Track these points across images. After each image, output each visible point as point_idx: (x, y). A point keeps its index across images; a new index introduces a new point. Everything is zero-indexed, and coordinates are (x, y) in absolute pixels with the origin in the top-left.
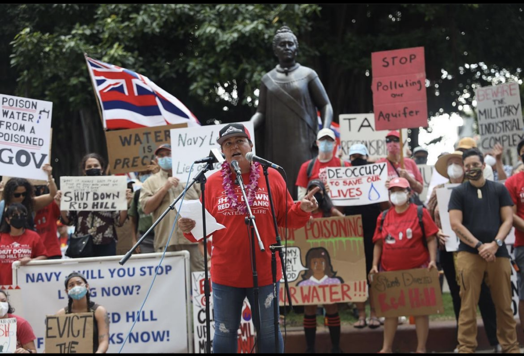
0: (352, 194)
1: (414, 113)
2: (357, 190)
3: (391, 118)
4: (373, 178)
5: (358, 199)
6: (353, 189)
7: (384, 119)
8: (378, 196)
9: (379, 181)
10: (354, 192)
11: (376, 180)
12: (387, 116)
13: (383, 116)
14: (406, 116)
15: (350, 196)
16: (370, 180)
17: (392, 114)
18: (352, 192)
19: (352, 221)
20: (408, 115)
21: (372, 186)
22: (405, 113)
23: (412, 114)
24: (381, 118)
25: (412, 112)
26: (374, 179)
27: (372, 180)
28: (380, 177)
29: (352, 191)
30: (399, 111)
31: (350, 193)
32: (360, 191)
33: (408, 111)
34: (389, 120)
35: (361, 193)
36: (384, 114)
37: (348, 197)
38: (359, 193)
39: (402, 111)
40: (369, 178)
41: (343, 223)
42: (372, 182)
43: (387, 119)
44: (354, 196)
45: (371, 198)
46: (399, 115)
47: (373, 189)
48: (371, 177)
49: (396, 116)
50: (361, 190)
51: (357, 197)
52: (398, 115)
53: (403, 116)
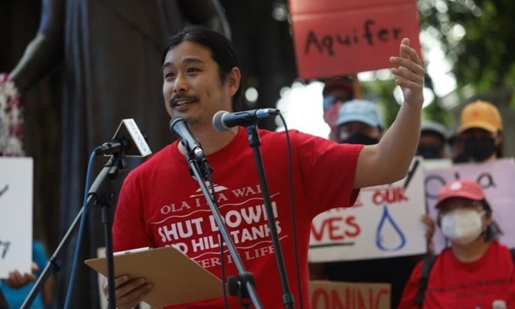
0: (336, 233)
1: (390, 36)
2: (349, 221)
3: (336, 47)
4: (387, 193)
5: (351, 244)
6: (339, 219)
7: (320, 50)
8: (399, 242)
9: (403, 203)
10: (342, 228)
11: (394, 200)
12: (327, 42)
13: (315, 41)
14: (370, 42)
15: (332, 237)
16: (379, 199)
17: (339, 39)
18: (337, 228)
19: (366, 297)
20: (375, 39)
21: (386, 214)
22: (368, 36)
23: (385, 36)
24: (313, 47)
25: (383, 32)
26: (391, 197)
27: (386, 198)
28: (407, 193)
29: (335, 224)
30: (355, 31)
31: (331, 229)
32: (356, 226)
33: (374, 30)
34: (331, 53)
35: (358, 232)
36: (320, 38)
37: (326, 239)
38: (352, 230)
39: (361, 31)
40: (377, 194)
41: (343, 299)
42: (386, 203)
43: (326, 51)
44: (340, 237)
45: (384, 244)
46: (356, 40)
47: (387, 222)
48: (383, 192)
49: (347, 42)
50: (357, 221)
51: (347, 240)
52: (352, 41)
53: (363, 41)
